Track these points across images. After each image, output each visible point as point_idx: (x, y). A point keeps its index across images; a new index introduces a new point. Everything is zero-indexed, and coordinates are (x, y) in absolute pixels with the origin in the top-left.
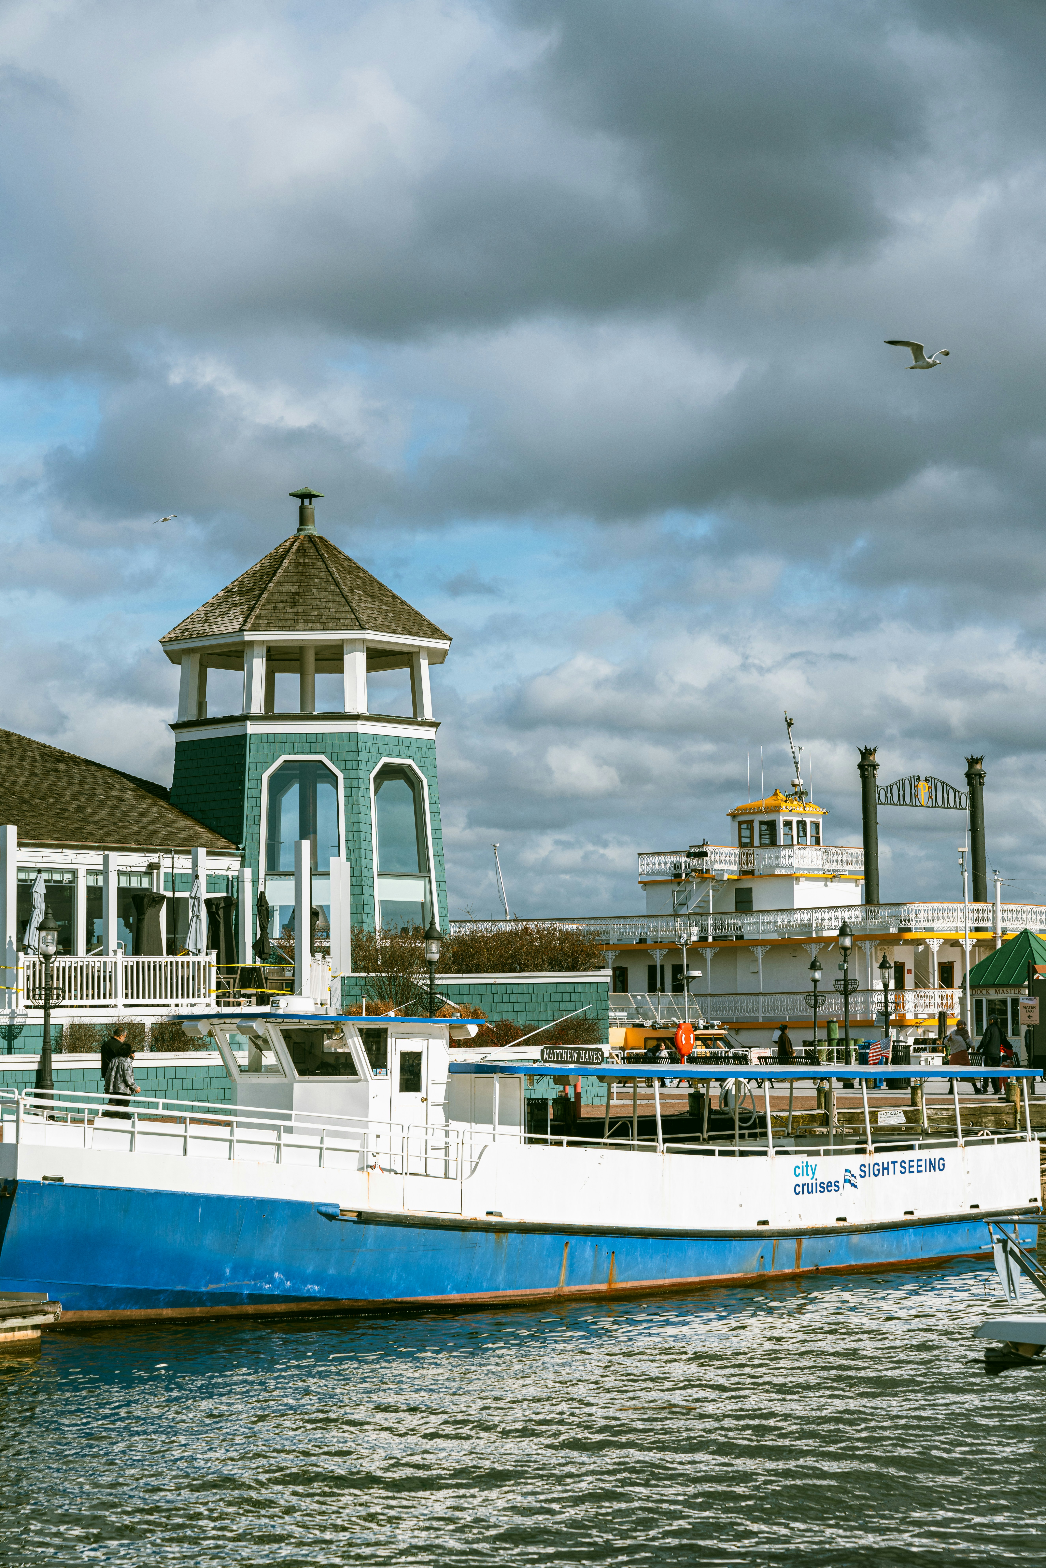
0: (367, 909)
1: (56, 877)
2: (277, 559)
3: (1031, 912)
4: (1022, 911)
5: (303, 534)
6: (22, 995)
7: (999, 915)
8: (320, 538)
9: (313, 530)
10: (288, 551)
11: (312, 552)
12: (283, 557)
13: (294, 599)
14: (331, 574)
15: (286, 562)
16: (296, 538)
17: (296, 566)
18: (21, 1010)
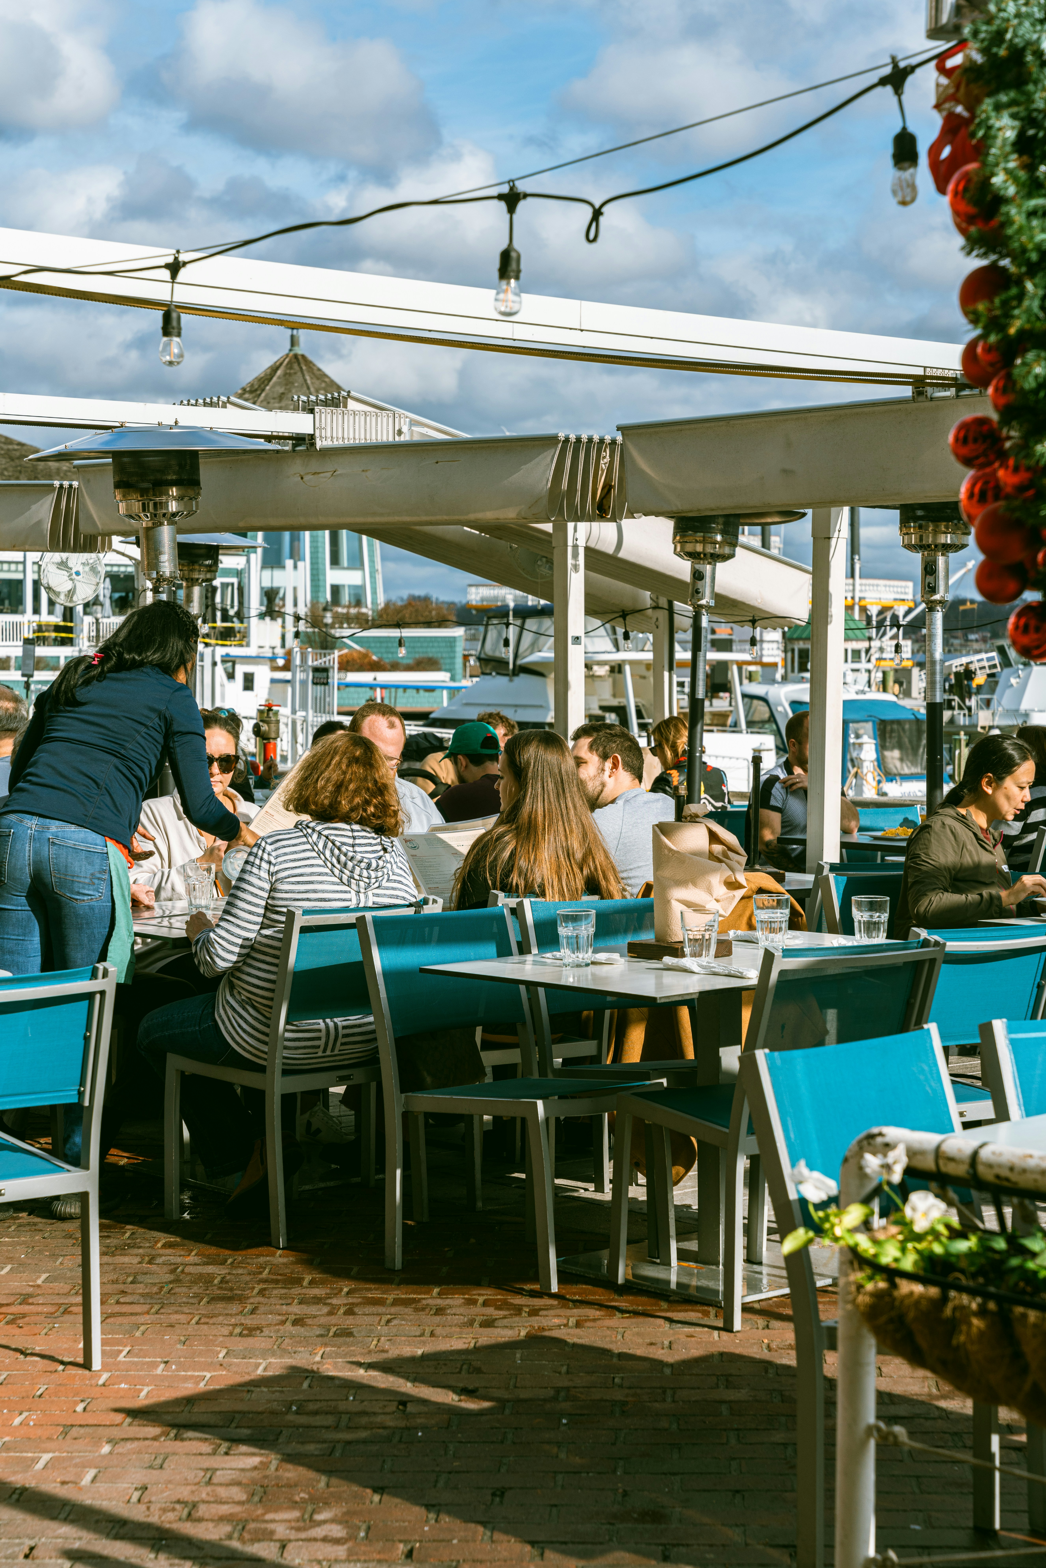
0: (322, 589)
1: (115, 569)
2: (274, 369)
3: (885, 586)
4: (877, 585)
5: (292, 354)
6: (86, 640)
7: (858, 587)
8: (303, 356)
9: (299, 351)
10: (281, 364)
11: (296, 366)
12: (277, 368)
13: (281, 397)
14: (305, 380)
15: (279, 372)
16: (287, 355)
17: (285, 374)
18: (85, 648)
